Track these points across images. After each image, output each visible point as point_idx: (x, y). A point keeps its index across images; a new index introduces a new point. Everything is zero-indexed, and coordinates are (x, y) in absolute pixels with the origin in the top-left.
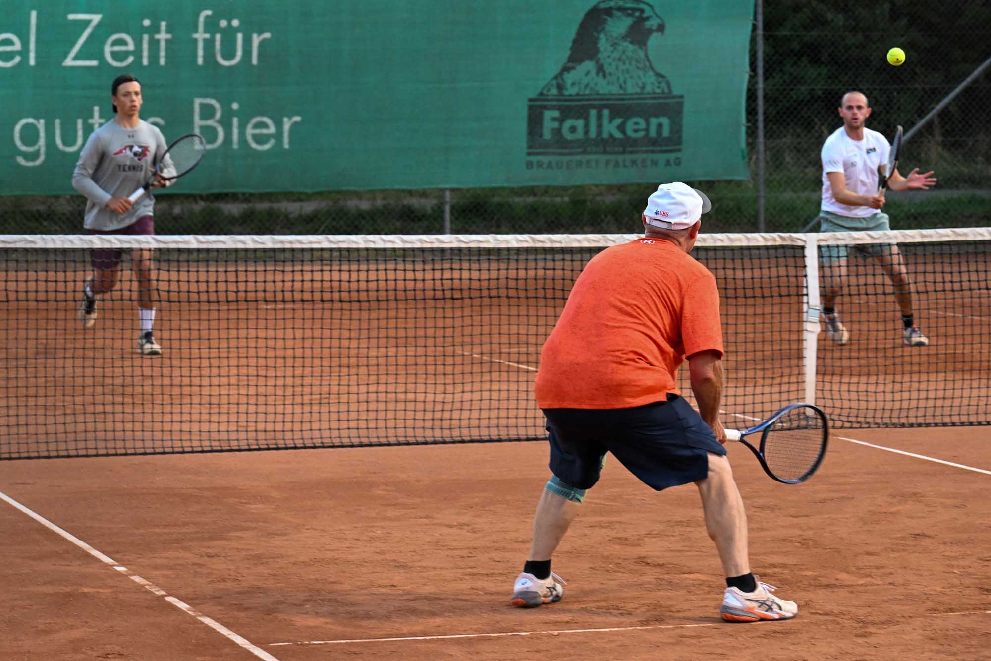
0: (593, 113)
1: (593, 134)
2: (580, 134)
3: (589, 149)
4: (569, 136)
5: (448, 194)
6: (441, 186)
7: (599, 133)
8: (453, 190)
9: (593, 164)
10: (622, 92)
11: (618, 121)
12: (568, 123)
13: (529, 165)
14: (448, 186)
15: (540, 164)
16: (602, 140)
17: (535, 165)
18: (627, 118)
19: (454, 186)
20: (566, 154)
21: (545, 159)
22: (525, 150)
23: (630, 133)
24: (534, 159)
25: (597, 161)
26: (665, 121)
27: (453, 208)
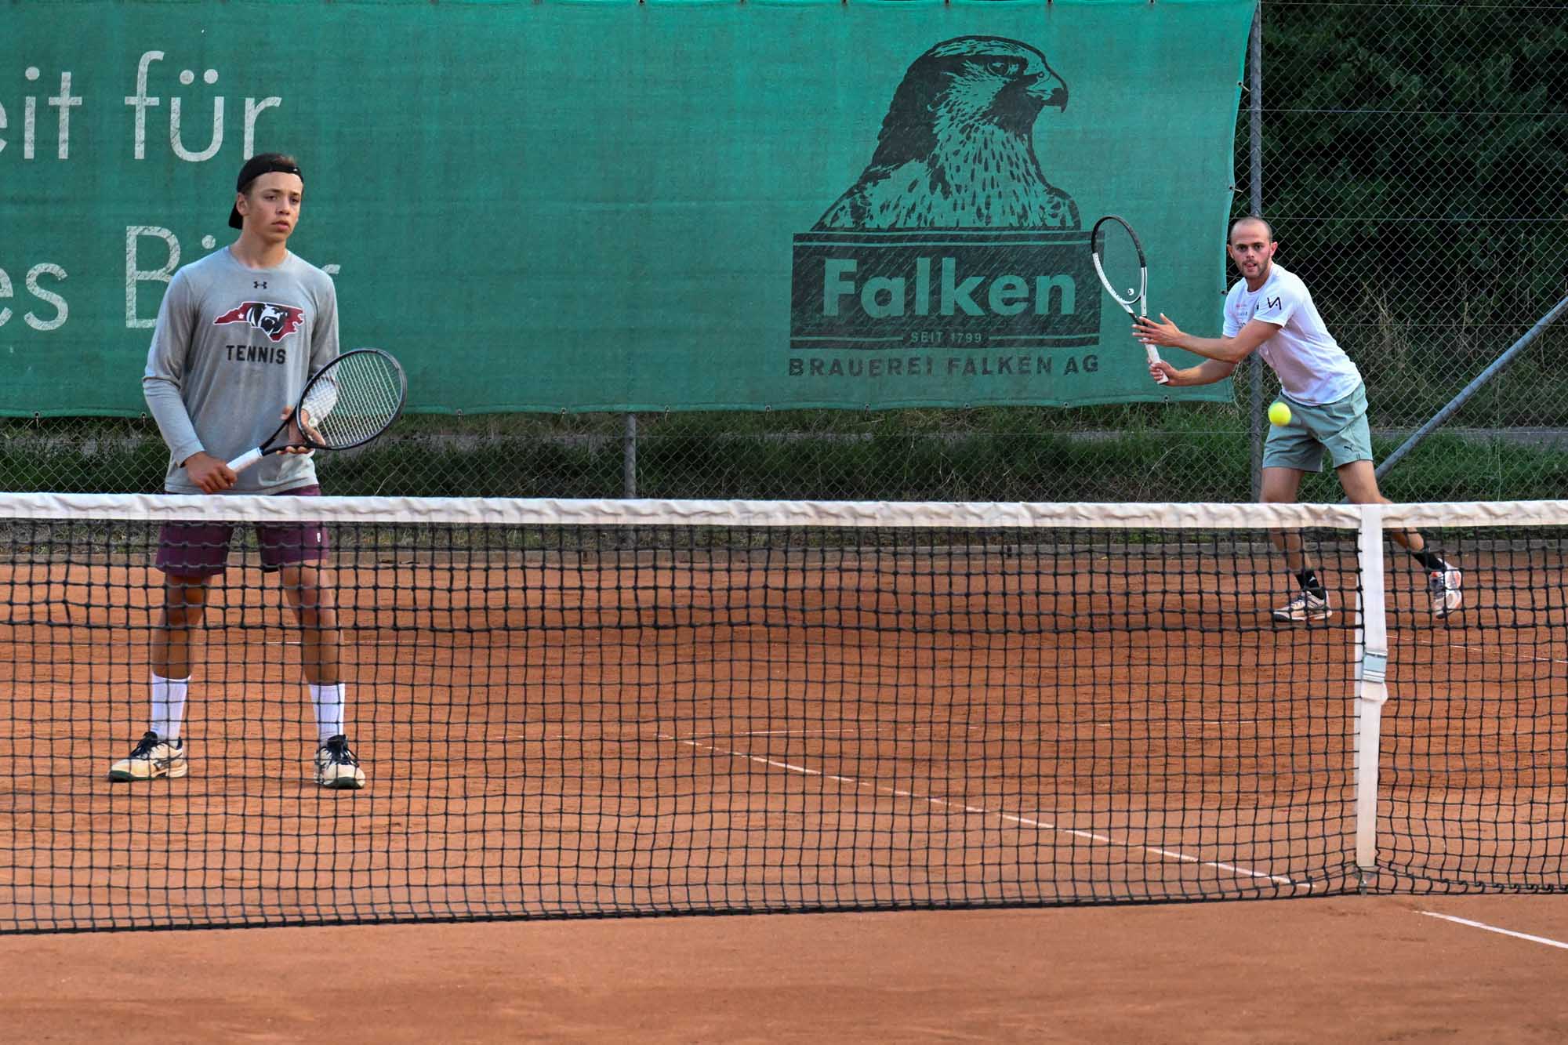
0: (923, 264)
1: (922, 307)
2: (896, 306)
3: (914, 336)
4: (874, 310)
5: (632, 421)
6: (620, 407)
7: (936, 305)
8: (640, 416)
9: (922, 367)
10: (981, 224)
11: (973, 282)
12: (874, 284)
13: (795, 366)
14: (632, 408)
15: (817, 367)
16: (941, 318)
17: (807, 367)
18: (992, 277)
19: (646, 408)
20: (871, 347)
21: (826, 355)
22: (787, 339)
23: (996, 305)
24: (806, 355)
25: (929, 362)
26: (1066, 282)
27: (641, 450)
